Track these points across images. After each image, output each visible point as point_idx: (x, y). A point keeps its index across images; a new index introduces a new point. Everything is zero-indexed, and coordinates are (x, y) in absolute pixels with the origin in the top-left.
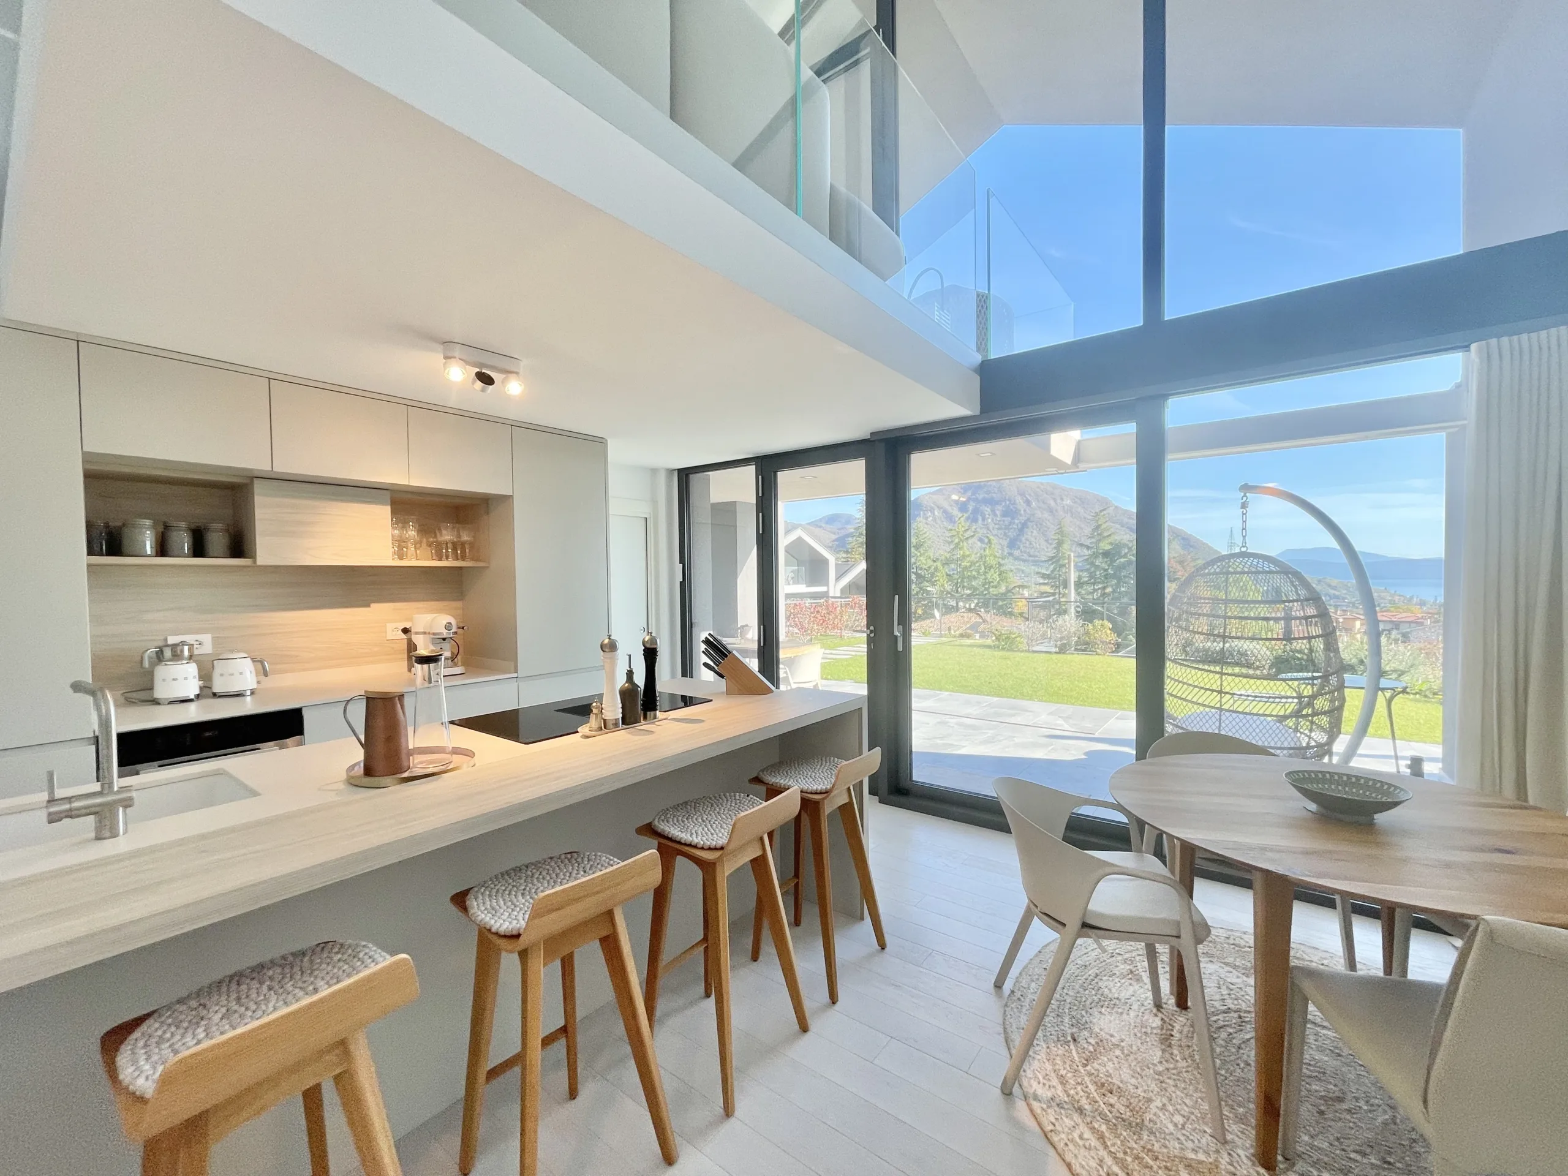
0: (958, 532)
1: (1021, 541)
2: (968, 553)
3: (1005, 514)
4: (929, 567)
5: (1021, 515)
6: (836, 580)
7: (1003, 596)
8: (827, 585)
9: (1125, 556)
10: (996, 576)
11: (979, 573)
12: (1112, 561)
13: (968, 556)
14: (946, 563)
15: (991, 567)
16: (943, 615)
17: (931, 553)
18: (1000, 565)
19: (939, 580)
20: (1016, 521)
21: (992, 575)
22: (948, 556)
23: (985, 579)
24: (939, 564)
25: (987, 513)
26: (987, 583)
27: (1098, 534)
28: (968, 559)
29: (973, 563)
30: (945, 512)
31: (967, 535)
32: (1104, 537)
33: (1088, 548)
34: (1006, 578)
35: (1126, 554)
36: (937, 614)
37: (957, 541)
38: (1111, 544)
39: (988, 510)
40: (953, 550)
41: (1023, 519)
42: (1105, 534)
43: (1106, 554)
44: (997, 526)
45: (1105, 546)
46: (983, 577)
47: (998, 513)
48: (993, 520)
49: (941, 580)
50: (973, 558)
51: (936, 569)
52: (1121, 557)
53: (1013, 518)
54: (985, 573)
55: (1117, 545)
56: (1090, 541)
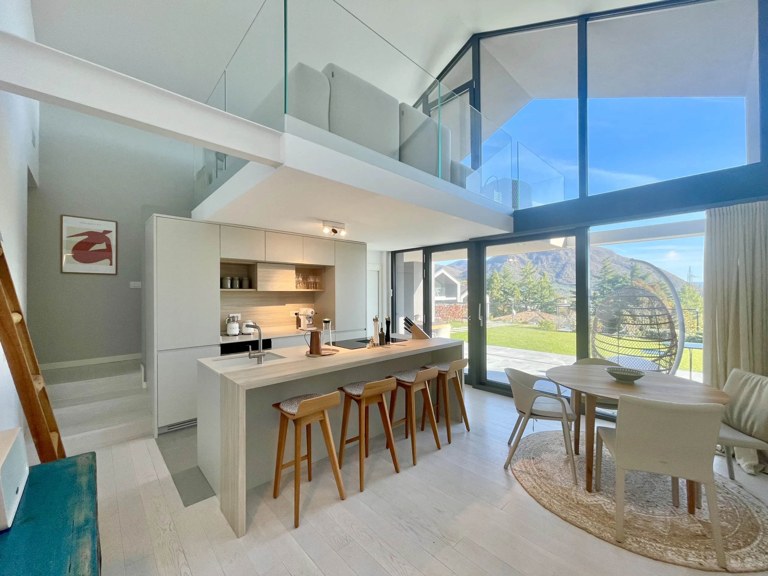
0: (526, 270)
1: (562, 274)
2: (532, 280)
3: (554, 259)
4: (511, 288)
5: (562, 260)
6: (461, 294)
7: (551, 304)
8: (456, 296)
9: (621, 282)
10: (547, 292)
11: (538, 291)
12: (613, 285)
13: (532, 282)
14: (520, 286)
15: (545, 288)
16: (517, 313)
17: (512, 281)
18: (550, 287)
19: (516, 295)
20: (560, 263)
21: (545, 292)
22: (521, 282)
23: (541, 294)
24: (516, 286)
25: (544, 259)
26: (543, 297)
27: (606, 271)
28: (532, 284)
29: (534, 286)
30: (520, 259)
31: (532, 271)
32: (609, 272)
33: (599, 278)
34: (553, 294)
35: (621, 281)
36: (514, 312)
37: (526, 274)
38: (613, 276)
39: (544, 257)
40: (524, 278)
41: (564, 262)
42: (609, 271)
43: (609, 281)
44: (549, 266)
45: (610, 277)
46: (540, 293)
47: (550, 259)
48: (547, 263)
49: (517, 295)
50: (535, 283)
51: (514, 289)
52: (619, 283)
53: (558, 262)
54: (541, 291)
55: (616, 276)
56: (600, 274)
